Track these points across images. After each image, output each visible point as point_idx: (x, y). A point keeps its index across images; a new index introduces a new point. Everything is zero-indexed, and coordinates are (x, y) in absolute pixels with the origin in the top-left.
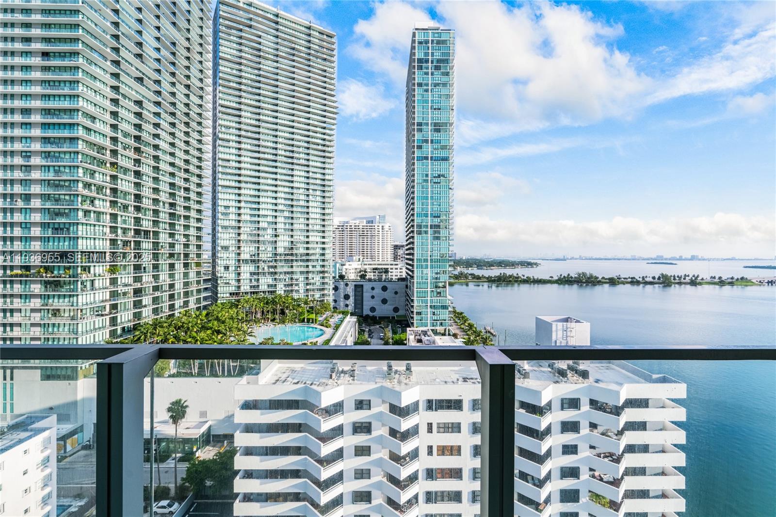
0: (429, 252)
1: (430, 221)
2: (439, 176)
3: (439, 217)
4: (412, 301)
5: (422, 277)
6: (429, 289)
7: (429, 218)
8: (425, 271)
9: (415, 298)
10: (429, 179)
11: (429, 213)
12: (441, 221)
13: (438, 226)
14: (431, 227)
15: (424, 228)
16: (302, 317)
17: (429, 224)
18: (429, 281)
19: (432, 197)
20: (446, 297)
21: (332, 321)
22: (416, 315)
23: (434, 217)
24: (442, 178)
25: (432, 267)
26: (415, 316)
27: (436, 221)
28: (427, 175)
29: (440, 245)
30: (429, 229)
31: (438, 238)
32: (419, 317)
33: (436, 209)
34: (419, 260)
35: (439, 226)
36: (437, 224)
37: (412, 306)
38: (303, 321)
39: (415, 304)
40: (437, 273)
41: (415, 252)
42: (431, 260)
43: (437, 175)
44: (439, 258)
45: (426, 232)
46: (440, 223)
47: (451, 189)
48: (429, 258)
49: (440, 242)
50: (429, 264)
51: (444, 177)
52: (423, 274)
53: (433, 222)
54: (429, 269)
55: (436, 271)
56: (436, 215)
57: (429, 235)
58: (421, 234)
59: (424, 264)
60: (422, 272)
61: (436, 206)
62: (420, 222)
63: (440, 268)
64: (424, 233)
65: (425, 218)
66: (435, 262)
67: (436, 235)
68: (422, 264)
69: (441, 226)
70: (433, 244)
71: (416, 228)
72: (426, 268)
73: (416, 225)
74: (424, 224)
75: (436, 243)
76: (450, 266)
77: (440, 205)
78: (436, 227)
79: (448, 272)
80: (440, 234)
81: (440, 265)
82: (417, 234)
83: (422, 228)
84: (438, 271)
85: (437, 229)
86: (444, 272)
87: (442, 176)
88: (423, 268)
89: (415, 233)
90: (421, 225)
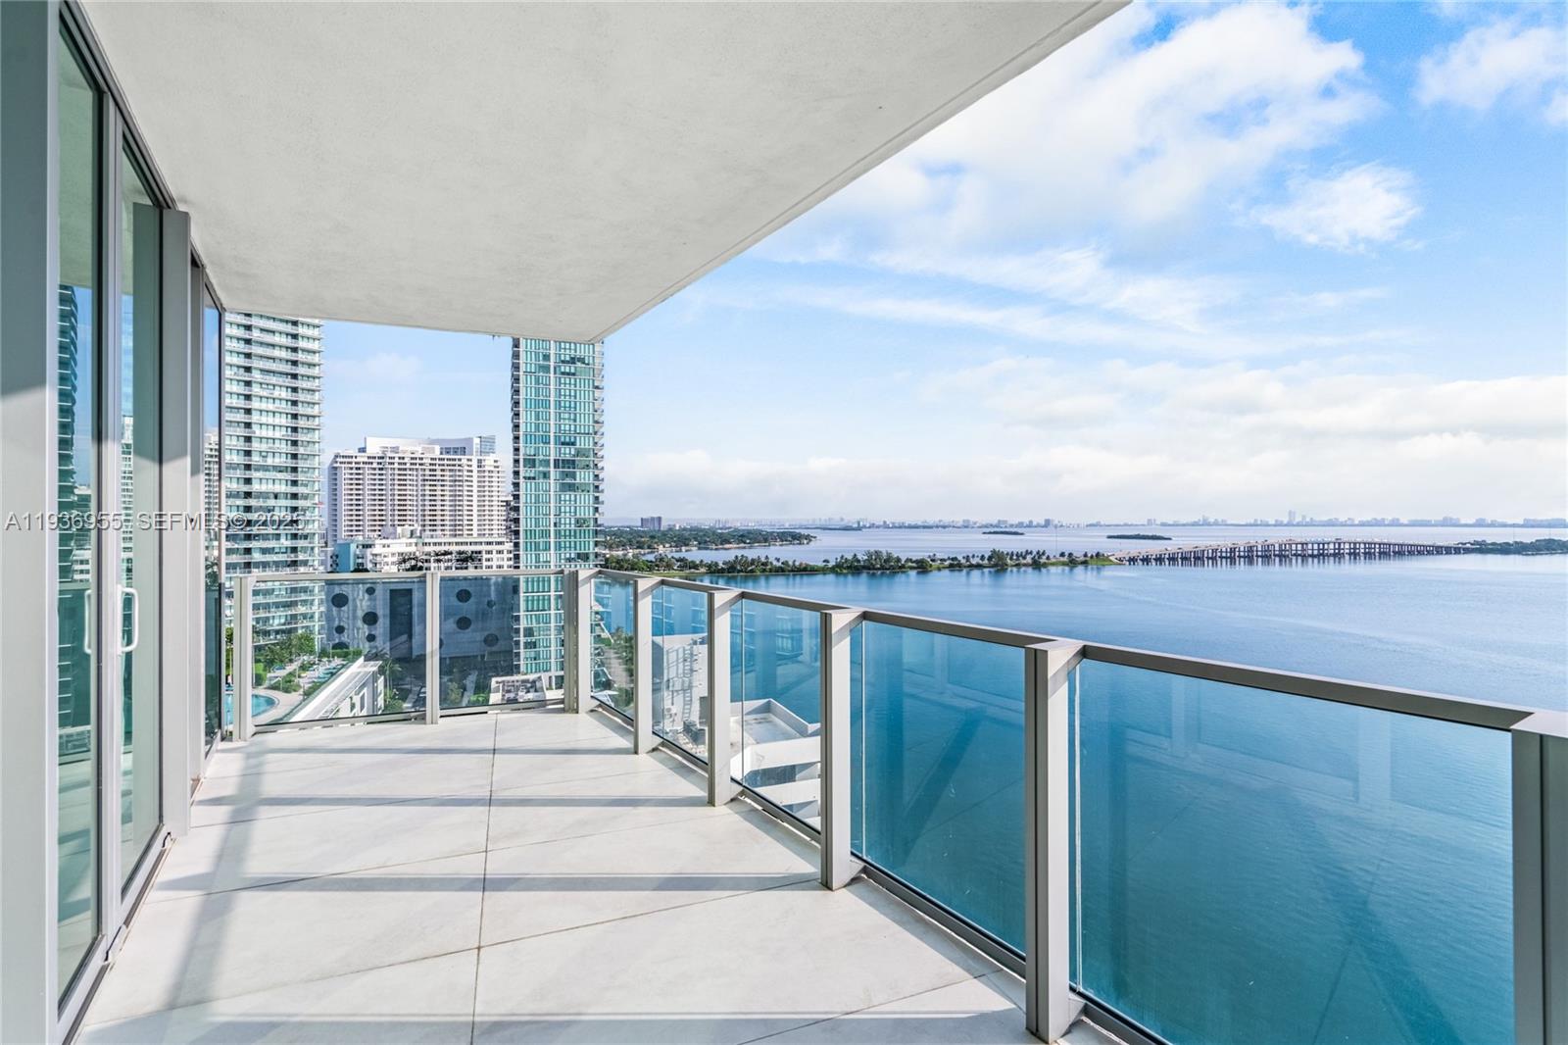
0: (552, 516)
1: (553, 452)
2: (573, 361)
3: (573, 444)
4: (517, 619)
5: (537, 570)
6: (552, 593)
7: (552, 445)
8: (543, 556)
9: (522, 613)
10: (552, 364)
11: (552, 435)
12: (578, 453)
13: (572, 463)
14: (556, 464)
15: (540, 465)
17: (552, 458)
19: (558, 404)
21: (305, 680)
22: (526, 648)
23: (563, 444)
24: (579, 364)
25: (558, 547)
26: (522, 650)
27: (568, 452)
28: (547, 357)
29: (575, 501)
30: (552, 469)
31: (572, 487)
32: (531, 653)
33: (567, 428)
34: (529, 532)
35: (574, 462)
36: (568, 457)
37: (517, 631)
39: (523, 624)
40: (570, 560)
41: (521, 517)
42: (558, 534)
43: (568, 358)
44: (573, 527)
45: (546, 475)
46: (574, 456)
47: (597, 388)
48: (552, 528)
49: (576, 496)
50: (552, 540)
51: (584, 363)
52: (539, 562)
53: (560, 454)
54: (552, 551)
55: (568, 556)
56: (567, 440)
57: (552, 481)
58: (534, 478)
59: (541, 540)
60: (537, 556)
61: (567, 422)
62: (532, 453)
63: (576, 549)
64: (541, 476)
65: (542, 445)
66: (565, 536)
67: (568, 481)
68: (537, 540)
69: (577, 463)
70: (560, 500)
71: (525, 466)
72: (546, 550)
73: (524, 459)
74: (541, 457)
75: (568, 498)
76: (596, 544)
77: (575, 420)
78: (567, 465)
79: (592, 557)
80: (575, 480)
81: (575, 542)
82: (525, 478)
83: (537, 465)
84: (573, 556)
85: (569, 468)
86: (584, 557)
87: (580, 360)
88: (539, 550)
89: (522, 474)
90: (534, 460)
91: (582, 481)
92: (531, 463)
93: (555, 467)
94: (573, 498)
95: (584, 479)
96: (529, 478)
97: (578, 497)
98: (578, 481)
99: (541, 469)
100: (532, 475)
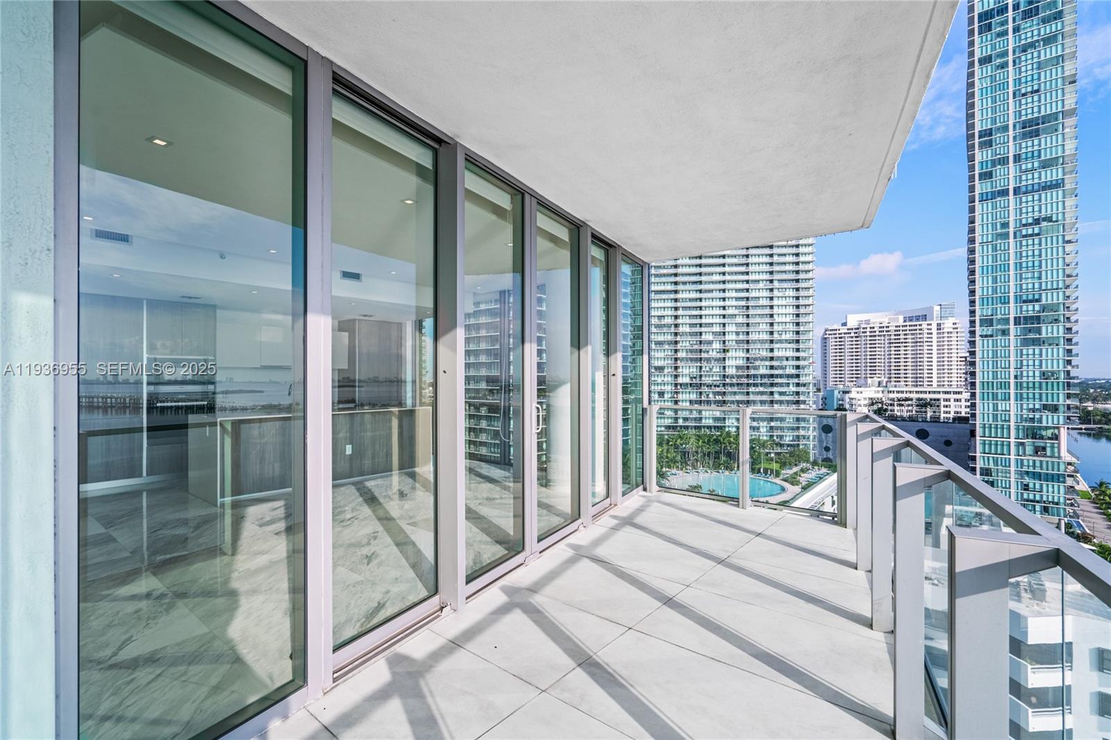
0: (1012, 370)
1: (1013, 311)
2: (1037, 222)
3: (1038, 300)
4: (974, 459)
5: (995, 417)
6: (1013, 440)
7: (1012, 305)
8: (1002, 406)
9: (978, 455)
10: (1011, 230)
11: (1012, 295)
12: (1044, 309)
13: (1036, 319)
14: (1017, 321)
15: (999, 324)
16: (757, 467)
17: (1012, 316)
18: (1012, 424)
19: (1019, 266)
20: (1059, 457)
23: (1025, 302)
24: (1044, 224)
25: (1019, 397)
27: (1030, 310)
28: (1005, 225)
29: (1041, 355)
30: (1012, 326)
31: (1036, 342)
33: (1030, 286)
34: (986, 384)
35: (1038, 318)
36: (1031, 314)
38: (759, 471)
39: (979, 464)
40: (1034, 410)
41: (977, 370)
42: (1019, 386)
43: (1030, 221)
44: (1037, 379)
45: (1005, 333)
46: (1039, 312)
47: (1068, 242)
48: (1012, 381)
49: (1041, 350)
50: (1012, 391)
51: (1051, 221)
52: (997, 410)
53: (1021, 311)
54: (1012, 401)
55: (1031, 406)
56: (1030, 297)
57: (1012, 337)
58: (991, 336)
59: (999, 391)
60: (995, 408)
61: (1030, 281)
62: (990, 314)
63: (1041, 400)
64: (1000, 333)
65: (1000, 305)
66: (1028, 388)
67: (1032, 336)
68: (995, 391)
69: (1042, 318)
70: (1022, 355)
71: (981, 326)
72: (1005, 400)
73: (980, 320)
74: (999, 316)
75: (1031, 352)
76: (1069, 396)
77: (1040, 278)
78: (1030, 324)
79: (1061, 409)
80: (1040, 334)
81: (1041, 394)
82: (981, 336)
83: (995, 324)
84: (1037, 406)
85: (1033, 324)
86: (1055, 409)
87: (1044, 219)
88: (997, 400)
89: (978, 334)
90: (992, 319)
91: (1050, 335)
92: (987, 322)
93: (1015, 324)
94: (1037, 352)
95: (1052, 333)
96: (986, 336)
97: (1044, 351)
98: (1044, 335)
99: (999, 327)
100: (989, 333)
